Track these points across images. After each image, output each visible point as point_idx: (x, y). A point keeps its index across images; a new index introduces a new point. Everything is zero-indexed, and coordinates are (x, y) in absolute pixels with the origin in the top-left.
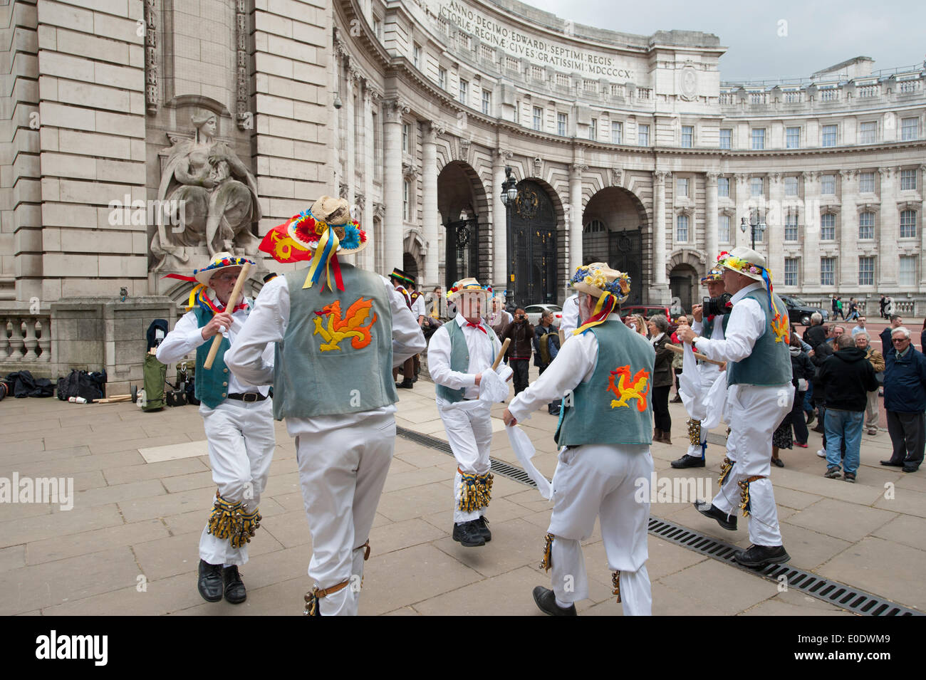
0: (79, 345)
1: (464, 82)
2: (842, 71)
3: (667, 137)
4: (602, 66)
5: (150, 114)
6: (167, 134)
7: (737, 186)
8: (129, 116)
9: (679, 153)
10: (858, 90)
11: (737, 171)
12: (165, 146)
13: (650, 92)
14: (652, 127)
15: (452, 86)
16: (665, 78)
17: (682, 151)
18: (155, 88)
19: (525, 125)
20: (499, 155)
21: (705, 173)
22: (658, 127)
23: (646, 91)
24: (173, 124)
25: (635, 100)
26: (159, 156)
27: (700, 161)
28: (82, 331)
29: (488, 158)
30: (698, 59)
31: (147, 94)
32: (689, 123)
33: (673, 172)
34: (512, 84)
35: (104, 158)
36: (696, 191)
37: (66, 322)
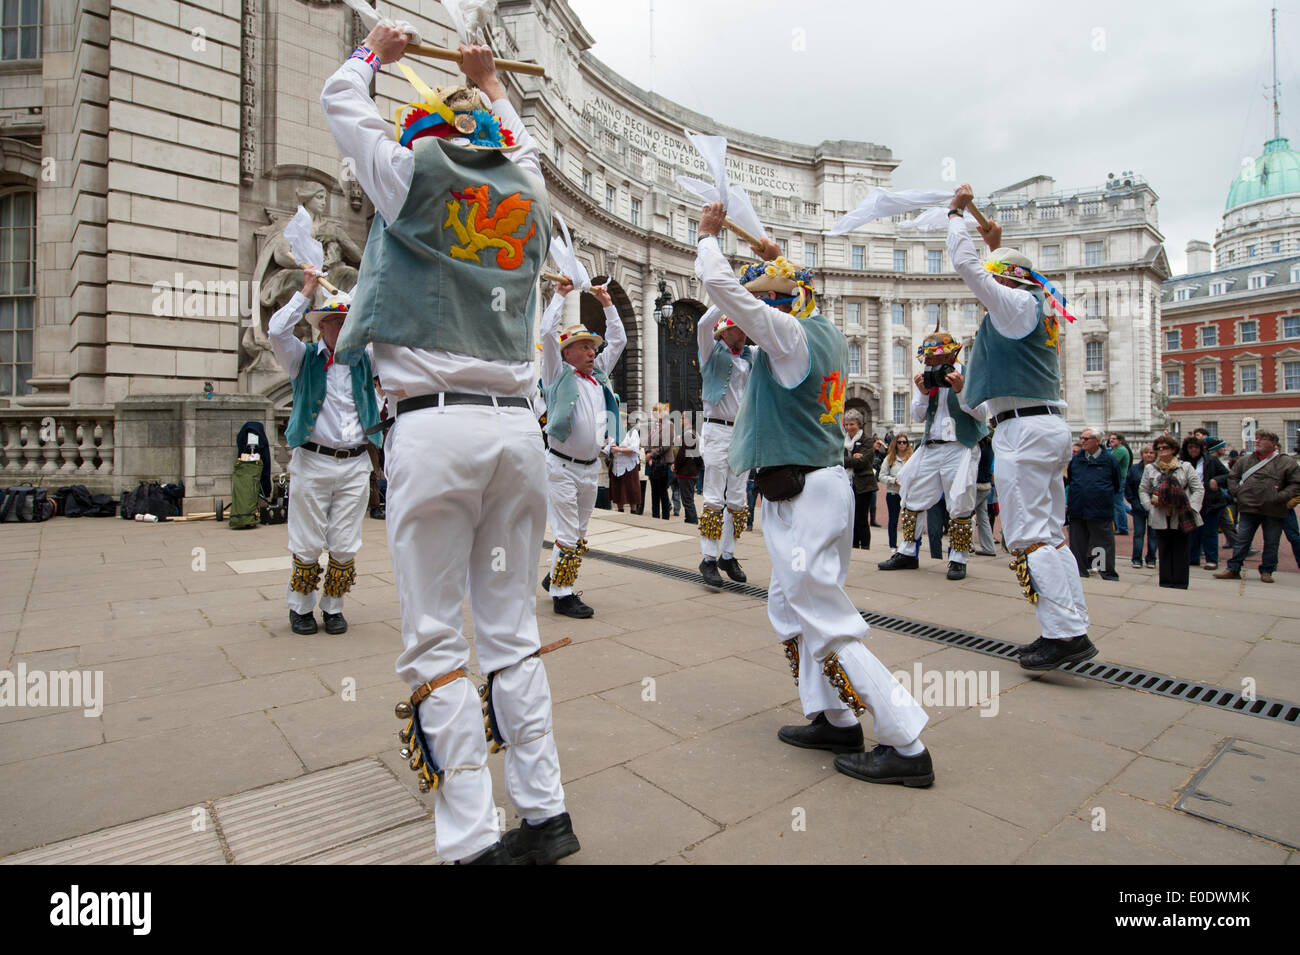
0: (150, 453)
1: (611, 188)
2: (1022, 191)
3: (837, 257)
4: (764, 177)
5: (245, 185)
6: (266, 210)
7: (913, 312)
8: (218, 185)
9: (850, 275)
10: (1039, 211)
11: (913, 297)
12: (262, 224)
13: (818, 208)
14: (820, 246)
15: (598, 191)
16: (833, 192)
17: (853, 273)
18: (252, 154)
19: (679, 239)
20: (650, 272)
21: (878, 298)
22: (826, 246)
23: (812, 206)
24: (273, 198)
25: (801, 216)
26: (255, 235)
27: (873, 285)
28: (154, 436)
29: (637, 275)
30: (869, 172)
31: (242, 161)
32: (860, 242)
33: (842, 296)
34: (665, 193)
35: (187, 233)
36: (868, 318)
37: (135, 425)
